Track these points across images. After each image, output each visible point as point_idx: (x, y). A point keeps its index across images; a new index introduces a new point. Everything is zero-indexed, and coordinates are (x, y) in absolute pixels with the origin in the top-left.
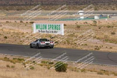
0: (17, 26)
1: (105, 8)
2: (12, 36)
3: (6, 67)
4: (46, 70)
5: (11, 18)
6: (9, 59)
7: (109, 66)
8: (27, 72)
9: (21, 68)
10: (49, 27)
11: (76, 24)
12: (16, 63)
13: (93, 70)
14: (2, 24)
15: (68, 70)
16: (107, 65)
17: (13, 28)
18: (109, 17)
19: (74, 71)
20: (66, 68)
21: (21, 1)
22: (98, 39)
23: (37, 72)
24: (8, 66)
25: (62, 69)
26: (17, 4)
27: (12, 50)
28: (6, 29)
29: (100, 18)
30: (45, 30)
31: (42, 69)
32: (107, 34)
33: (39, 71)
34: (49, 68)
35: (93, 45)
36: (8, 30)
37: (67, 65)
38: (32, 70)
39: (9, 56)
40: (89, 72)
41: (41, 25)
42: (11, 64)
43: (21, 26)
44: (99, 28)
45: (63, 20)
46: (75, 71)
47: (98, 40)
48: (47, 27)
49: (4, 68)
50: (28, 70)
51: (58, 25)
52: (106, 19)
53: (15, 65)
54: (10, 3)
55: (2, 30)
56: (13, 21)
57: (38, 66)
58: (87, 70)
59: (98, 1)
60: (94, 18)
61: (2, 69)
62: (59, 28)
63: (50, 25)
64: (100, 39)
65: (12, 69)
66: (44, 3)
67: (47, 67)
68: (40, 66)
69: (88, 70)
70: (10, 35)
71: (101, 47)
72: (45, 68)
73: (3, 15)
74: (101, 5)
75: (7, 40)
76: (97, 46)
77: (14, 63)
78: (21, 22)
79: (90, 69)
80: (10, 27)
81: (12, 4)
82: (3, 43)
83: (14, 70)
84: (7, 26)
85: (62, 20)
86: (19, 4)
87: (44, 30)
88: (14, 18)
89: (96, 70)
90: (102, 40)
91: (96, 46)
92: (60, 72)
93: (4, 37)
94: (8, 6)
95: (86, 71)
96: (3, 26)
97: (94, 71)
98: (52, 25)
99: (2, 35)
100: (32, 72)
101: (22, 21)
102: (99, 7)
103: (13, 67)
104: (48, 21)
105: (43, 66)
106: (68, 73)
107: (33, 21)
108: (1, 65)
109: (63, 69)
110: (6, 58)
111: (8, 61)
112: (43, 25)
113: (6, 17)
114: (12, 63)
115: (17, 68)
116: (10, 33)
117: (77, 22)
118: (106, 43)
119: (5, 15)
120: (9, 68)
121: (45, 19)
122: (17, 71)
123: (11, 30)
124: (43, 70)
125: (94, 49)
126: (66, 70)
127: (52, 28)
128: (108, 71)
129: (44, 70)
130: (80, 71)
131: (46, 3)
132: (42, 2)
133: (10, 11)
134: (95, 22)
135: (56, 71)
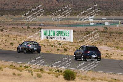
0: (24, 32)
1: (117, 14)
2: (18, 42)
3: (12, 74)
4: (54, 78)
5: (17, 23)
6: (15, 66)
7: (120, 74)
8: (34, 80)
9: (28, 77)
10: (58, 33)
11: (86, 30)
12: (23, 71)
13: (103, 79)
14: (8, 30)
15: (77, 79)
16: (118, 74)
17: (20, 34)
18: (121, 23)
19: (83, 80)
20: (75, 77)
21: (28, 6)
22: (109, 46)
23: (45, 81)
24: (14, 74)
25: (70, 77)
26: (23, 9)
27: (18, 57)
28: (13, 35)
29: (111, 24)
30: (54, 36)
31: (50, 77)
32: (118, 41)
33: (47, 79)
34: (57, 77)
35: (104, 53)
36: (14, 36)
37: (76, 73)
38: (40, 78)
39: (15, 64)
40: (100, 81)
41: (49, 31)
42: (17, 72)
43: (28, 32)
44: (110, 35)
45: (73, 26)
46: (85, 80)
47: (109, 48)
48: (56, 34)
49: (10, 76)
50: (35, 78)
51: (67, 31)
52: (118, 26)
53: (22, 72)
54: (17, 8)
55: (8, 36)
56: (20, 27)
57: (46, 74)
58: (97, 78)
59: (109, 6)
60: (105, 25)
61: (8, 77)
62: (68, 34)
63: (59, 31)
64: (111, 46)
65: (19, 77)
66: (52, 8)
67: (55, 75)
68: (48, 74)
69: (99, 79)
70: (16, 42)
71: (111, 55)
72: (53, 77)
73: (9, 21)
74: (113, 10)
75: (13, 46)
76: (108, 54)
77: (21, 71)
78: (28, 28)
79: (100, 78)
80: (16, 33)
81: (19, 8)
82: (9, 50)
83: (20, 78)
84: (14, 32)
85: (71, 26)
86: (26, 8)
87: (52, 36)
88: (21, 23)
89: (106, 79)
90: (113, 47)
91: (106, 54)
92: (69, 81)
93: (10, 44)
94: (15, 11)
95: (96, 80)
96: (9, 32)
97: (105, 80)
98: (61, 31)
99: (8, 41)
100: (39, 80)
101: (30, 27)
102: (111, 13)
103: (19, 75)
104: (57, 27)
105: (51, 74)
106: (77, 81)
107: (41, 27)
108: (7, 73)
109: (72, 77)
110: (12, 65)
111: (14, 68)
112: (51, 31)
113: (13, 22)
114: (19, 71)
115: (23, 76)
116: (16, 39)
117: (87, 29)
118: (117, 51)
119: (11, 20)
120: (15, 76)
121: (53, 25)
122: (24, 79)
123: (17, 36)
124: (51, 79)
125: (105, 57)
126: (75, 78)
127: (61, 34)
128: (119, 80)
129: (53, 78)
130: (90, 80)
131: (55, 8)
132: (50, 7)
133: (17, 17)
134: (106, 28)
135: (65, 79)
